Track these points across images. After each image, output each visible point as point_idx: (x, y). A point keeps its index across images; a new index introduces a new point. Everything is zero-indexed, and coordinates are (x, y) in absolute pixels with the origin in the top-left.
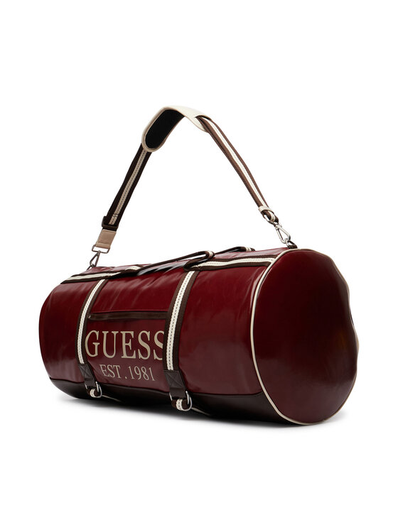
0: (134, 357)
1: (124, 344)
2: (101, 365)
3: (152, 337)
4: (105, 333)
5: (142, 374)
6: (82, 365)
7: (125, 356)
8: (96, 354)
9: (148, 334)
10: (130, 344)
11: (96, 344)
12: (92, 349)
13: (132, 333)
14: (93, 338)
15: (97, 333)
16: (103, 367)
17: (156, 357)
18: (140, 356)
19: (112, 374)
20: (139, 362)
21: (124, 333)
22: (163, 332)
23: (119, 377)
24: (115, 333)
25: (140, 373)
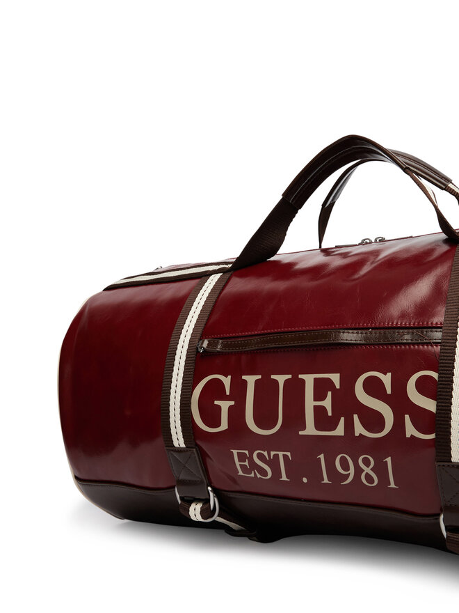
0: (340, 431)
1: (310, 403)
2: (235, 452)
3: (399, 385)
4: (251, 380)
5: (358, 470)
6: (179, 450)
7: (310, 429)
8: (224, 425)
9: (387, 379)
10: (327, 403)
11: (225, 406)
12: (211, 416)
13: (335, 378)
14: (214, 390)
15: (227, 381)
16: (242, 457)
17: (410, 430)
18: (359, 429)
19: (264, 473)
20: (352, 444)
21: (309, 379)
22: (435, 375)
23: (284, 478)
24: (281, 379)
25: (352, 471)
